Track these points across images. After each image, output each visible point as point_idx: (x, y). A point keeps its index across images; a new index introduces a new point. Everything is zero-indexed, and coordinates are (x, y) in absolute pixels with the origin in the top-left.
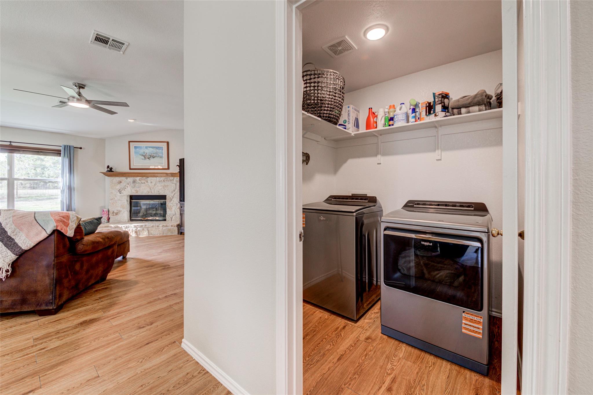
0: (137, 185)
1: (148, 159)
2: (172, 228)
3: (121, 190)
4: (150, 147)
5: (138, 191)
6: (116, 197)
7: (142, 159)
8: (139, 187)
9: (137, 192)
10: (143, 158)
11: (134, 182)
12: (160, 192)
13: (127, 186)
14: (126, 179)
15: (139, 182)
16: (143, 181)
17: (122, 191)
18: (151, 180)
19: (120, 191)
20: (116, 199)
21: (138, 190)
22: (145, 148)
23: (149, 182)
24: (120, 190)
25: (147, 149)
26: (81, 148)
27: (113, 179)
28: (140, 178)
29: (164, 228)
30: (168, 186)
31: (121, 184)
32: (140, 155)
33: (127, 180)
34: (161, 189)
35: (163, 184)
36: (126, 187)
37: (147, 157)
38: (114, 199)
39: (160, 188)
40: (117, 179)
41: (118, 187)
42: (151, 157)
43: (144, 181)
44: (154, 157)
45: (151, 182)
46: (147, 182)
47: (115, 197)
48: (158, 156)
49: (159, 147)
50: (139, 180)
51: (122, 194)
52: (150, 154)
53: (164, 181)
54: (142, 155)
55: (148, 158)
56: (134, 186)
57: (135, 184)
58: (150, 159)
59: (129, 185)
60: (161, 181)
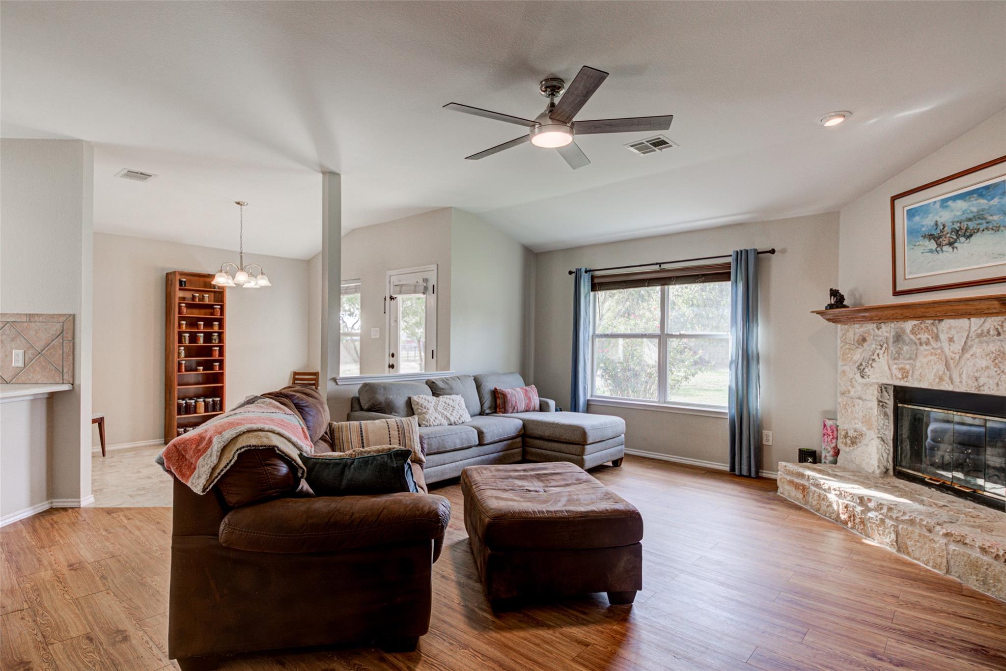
0: (905, 348)
1: (950, 249)
2: (986, 558)
3: (864, 364)
4: (954, 198)
5: (908, 372)
6: (853, 387)
7: (931, 251)
8: (910, 358)
9: (905, 375)
10: (932, 245)
11: (898, 338)
12: (982, 381)
13: (877, 352)
14: (879, 329)
15: (912, 337)
16: (924, 337)
17: (866, 370)
18: (950, 328)
19: (862, 368)
20: (852, 393)
21: (908, 367)
22: (938, 205)
23: (943, 337)
24: (861, 364)
25: (946, 207)
26: (773, 251)
27: (847, 331)
28: (915, 322)
29: (952, 547)
31: (865, 344)
32: (924, 237)
33: (880, 333)
34: (987, 367)
35: (992, 347)
36: (875, 357)
37: (946, 242)
38: (849, 392)
39: (984, 363)
40: (857, 330)
41: (858, 355)
42: (958, 236)
43: (926, 336)
44: (969, 236)
45: (951, 340)
46: (937, 338)
47: (850, 388)
48: (985, 225)
49: (987, 188)
50: (913, 332)
51: (867, 380)
52: (957, 226)
53: (999, 334)
54: (931, 237)
55: (951, 244)
56: (896, 352)
57: (900, 346)
58: (956, 245)
59: (884, 348)
60: (988, 332)
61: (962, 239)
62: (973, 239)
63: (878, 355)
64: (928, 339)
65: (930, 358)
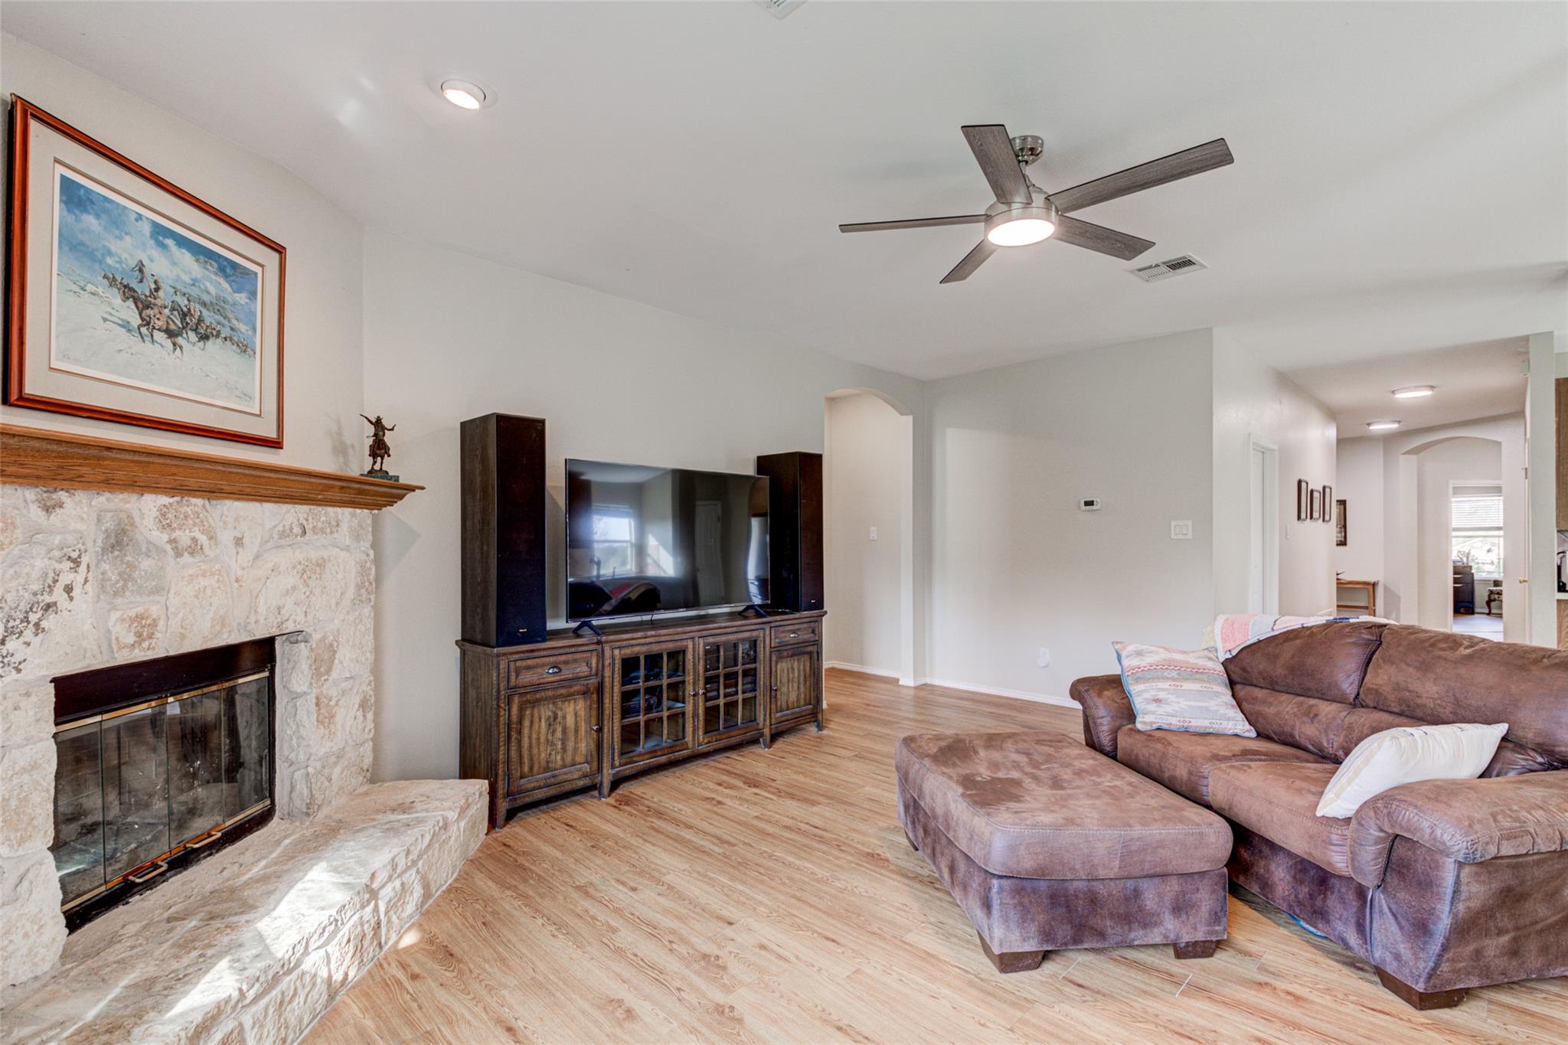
0: (146, 564)
1: (168, 344)
4: (183, 242)
5: (154, 623)
7: (126, 325)
8: (155, 589)
9: (144, 626)
10: (133, 314)
11: (119, 540)
13: (65, 579)
14: (48, 509)
21: (154, 610)
22: (147, 229)
23: (226, 537)
25: (163, 246)
28: (164, 500)
30: (321, 564)
32: (112, 282)
33: (56, 518)
34: (294, 588)
35: (299, 555)
36: (58, 595)
39: (290, 580)
43: (192, 533)
44: (204, 338)
45: (239, 542)
48: (224, 333)
49: (234, 266)
53: (304, 532)
54: (128, 292)
55: (171, 334)
56: (120, 574)
57: (129, 558)
58: (180, 340)
59: (83, 568)
60: (291, 529)
61: (192, 336)
62: (210, 343)
63: (68, 589)
64: (194, 540)
65: (203, 582)
